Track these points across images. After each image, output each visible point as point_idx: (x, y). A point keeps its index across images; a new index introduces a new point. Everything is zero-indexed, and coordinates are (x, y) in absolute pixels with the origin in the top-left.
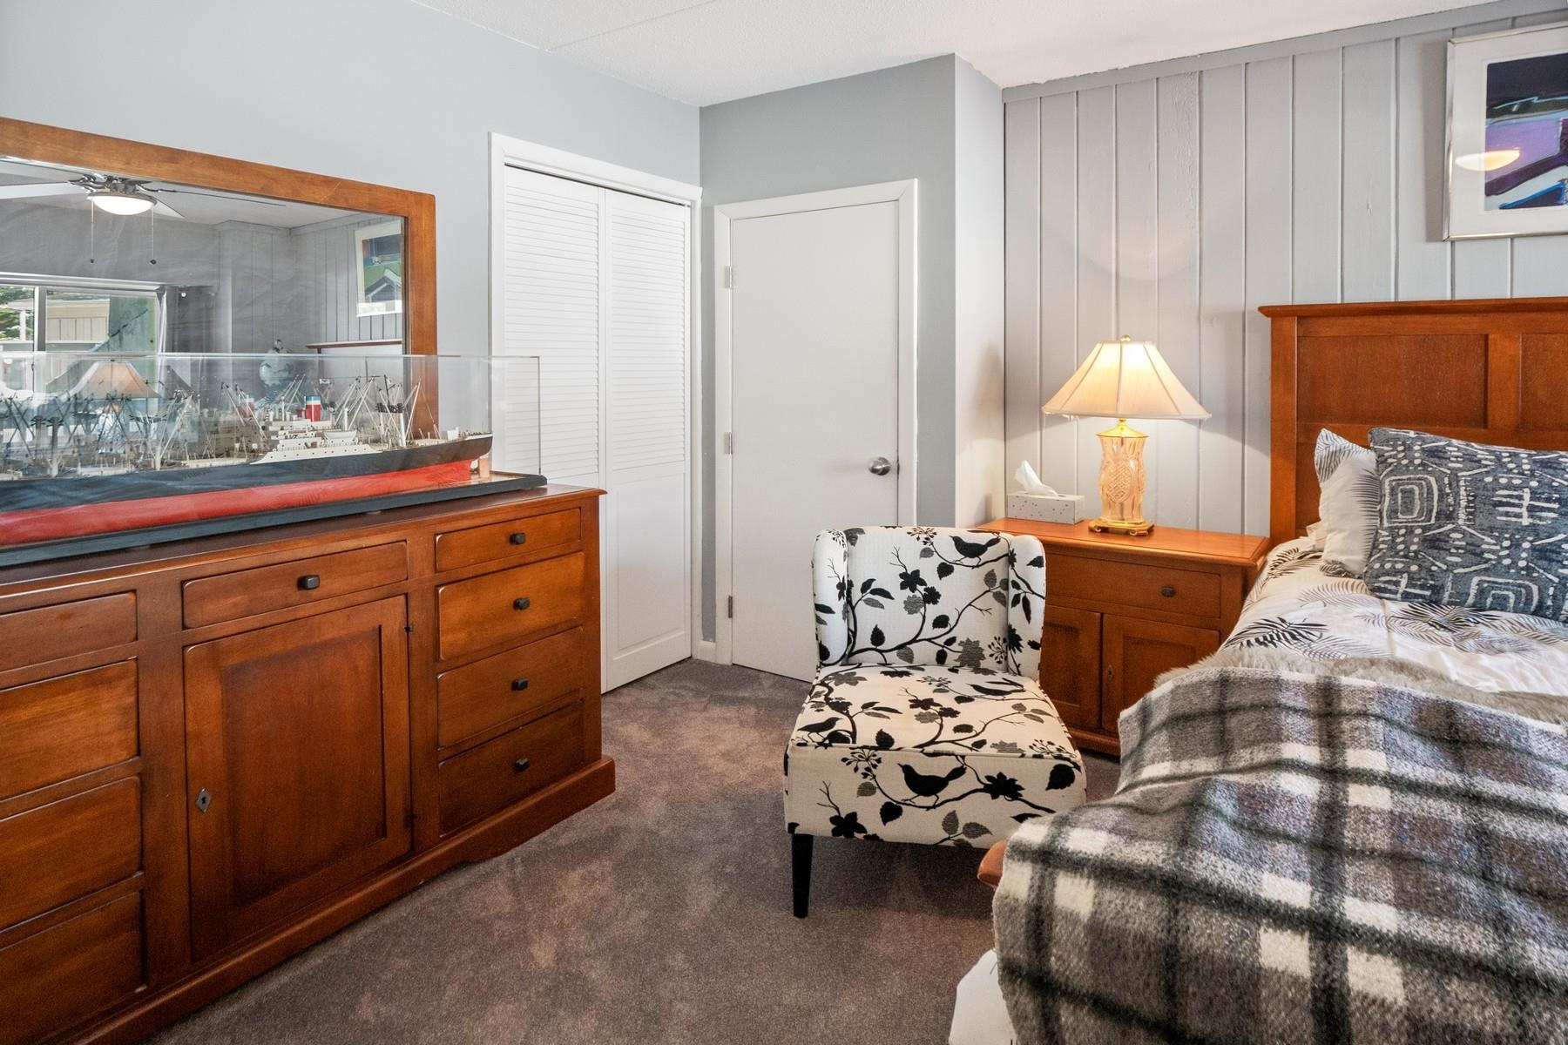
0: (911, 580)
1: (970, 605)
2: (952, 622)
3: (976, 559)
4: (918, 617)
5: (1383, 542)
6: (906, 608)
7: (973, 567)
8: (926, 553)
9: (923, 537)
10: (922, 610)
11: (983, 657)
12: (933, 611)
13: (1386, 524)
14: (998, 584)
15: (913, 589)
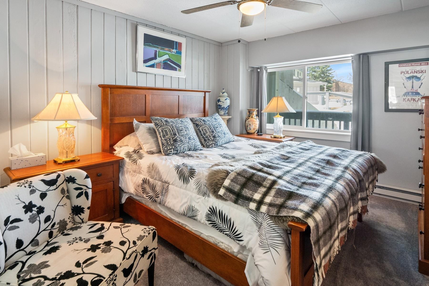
0: (29, 208)
1: (58, 206)
2: (52, 217)
3: (55, 186)
4: (37, 222)
5: (165, 143)
6: (30, 221)
7: (55, 189)
8: (32, 192)
9: (27, 185)
10: (38, 219)
11: (67, 224)
12: (43, 217)
13: (163, 139)
14: (66, 192)
15: (31, 211)
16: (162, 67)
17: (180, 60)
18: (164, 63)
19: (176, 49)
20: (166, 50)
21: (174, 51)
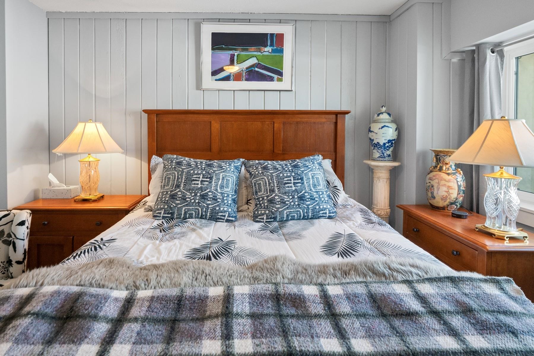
16: (244, 78)
17: (280, 61)
18: (247, 72)
19: (272, 45)
20: (252, 51)
21: (269, 49)
